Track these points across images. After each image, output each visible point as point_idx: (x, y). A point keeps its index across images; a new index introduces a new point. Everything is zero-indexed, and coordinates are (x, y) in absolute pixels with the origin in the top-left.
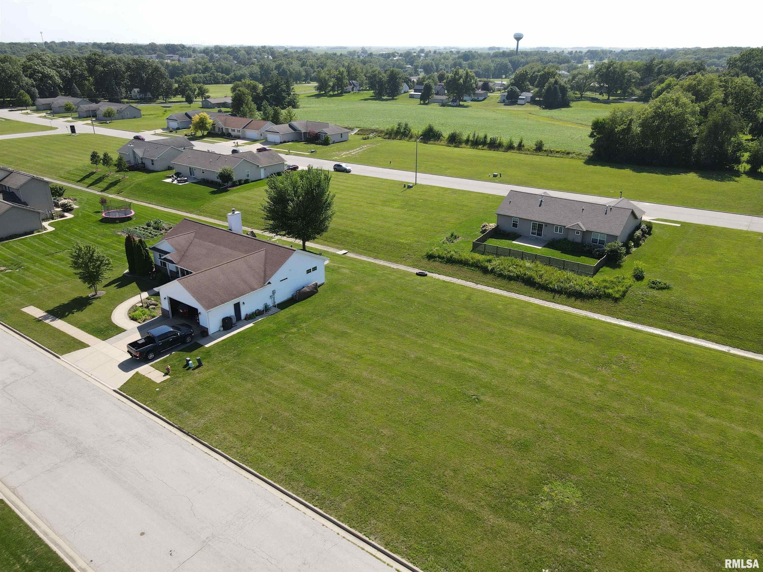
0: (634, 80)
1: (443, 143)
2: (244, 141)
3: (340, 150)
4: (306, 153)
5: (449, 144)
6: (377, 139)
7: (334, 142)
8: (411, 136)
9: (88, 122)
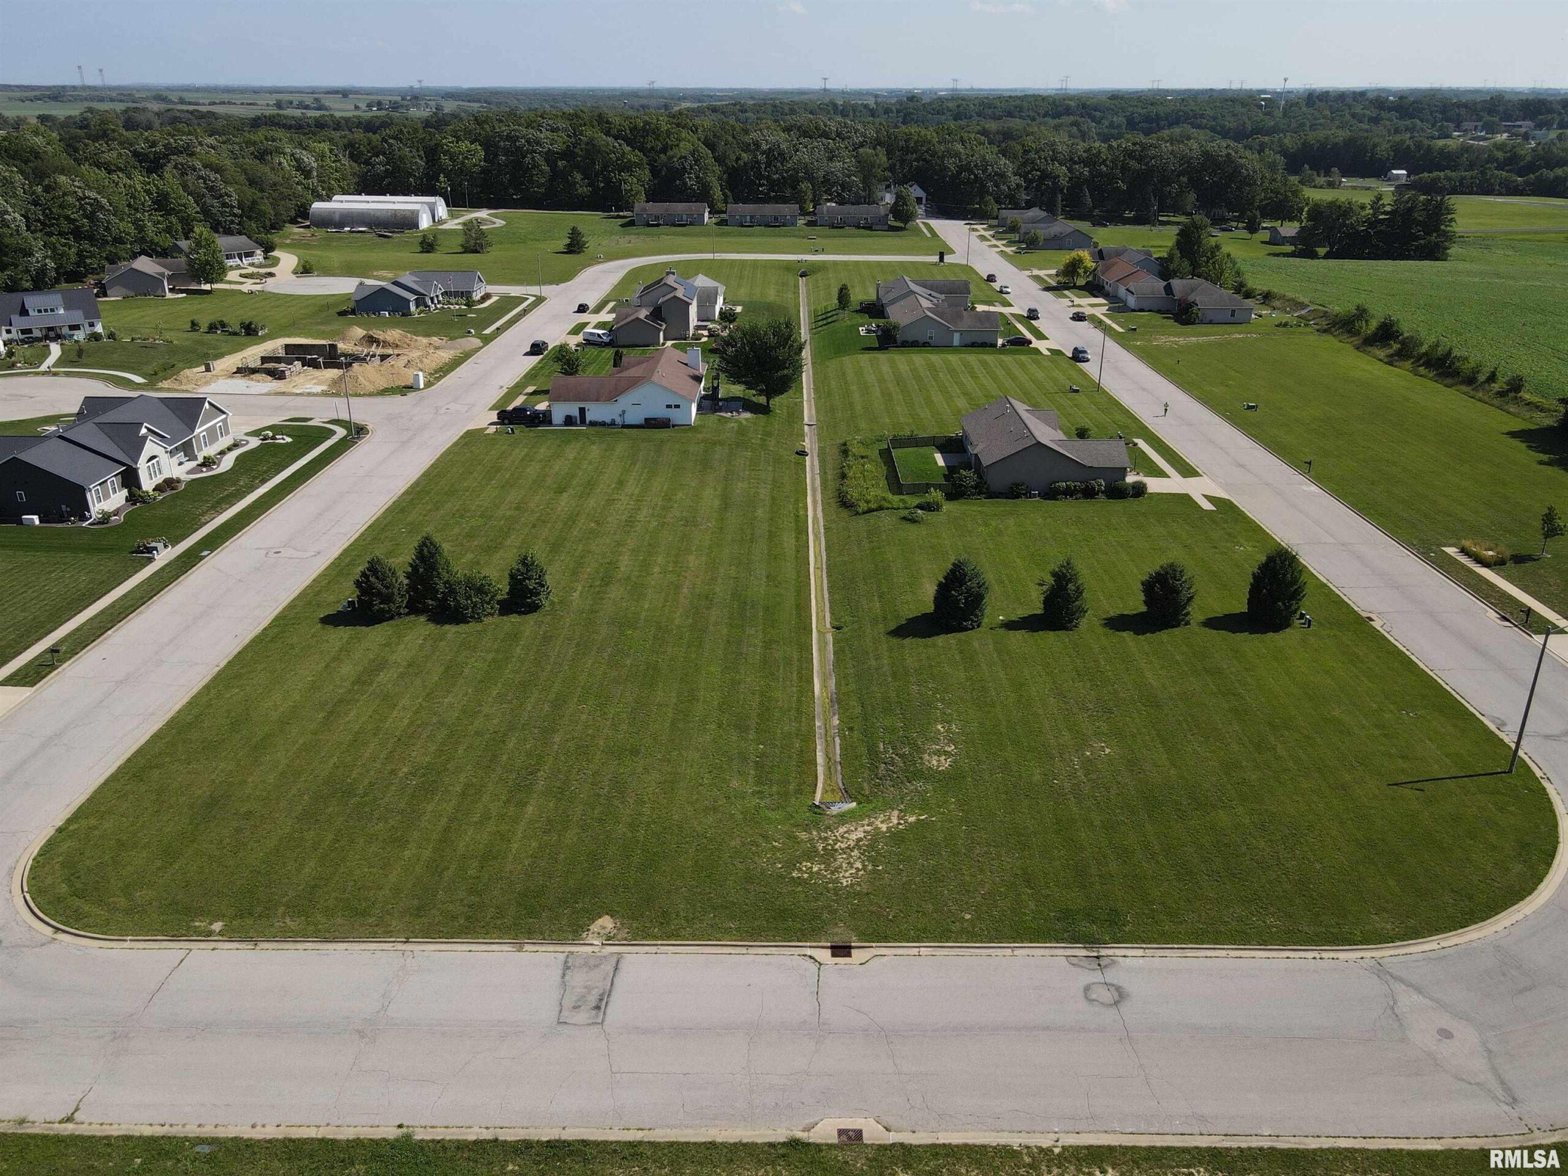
1: (1382, 353)
2: (1101, 300)
3: (1179, 335)
4: (1121, 330)
5: (1388, 356)
6: (1300, 329)
7: (1211, 323)
8: (1357, 333)
9: (1009, 250)
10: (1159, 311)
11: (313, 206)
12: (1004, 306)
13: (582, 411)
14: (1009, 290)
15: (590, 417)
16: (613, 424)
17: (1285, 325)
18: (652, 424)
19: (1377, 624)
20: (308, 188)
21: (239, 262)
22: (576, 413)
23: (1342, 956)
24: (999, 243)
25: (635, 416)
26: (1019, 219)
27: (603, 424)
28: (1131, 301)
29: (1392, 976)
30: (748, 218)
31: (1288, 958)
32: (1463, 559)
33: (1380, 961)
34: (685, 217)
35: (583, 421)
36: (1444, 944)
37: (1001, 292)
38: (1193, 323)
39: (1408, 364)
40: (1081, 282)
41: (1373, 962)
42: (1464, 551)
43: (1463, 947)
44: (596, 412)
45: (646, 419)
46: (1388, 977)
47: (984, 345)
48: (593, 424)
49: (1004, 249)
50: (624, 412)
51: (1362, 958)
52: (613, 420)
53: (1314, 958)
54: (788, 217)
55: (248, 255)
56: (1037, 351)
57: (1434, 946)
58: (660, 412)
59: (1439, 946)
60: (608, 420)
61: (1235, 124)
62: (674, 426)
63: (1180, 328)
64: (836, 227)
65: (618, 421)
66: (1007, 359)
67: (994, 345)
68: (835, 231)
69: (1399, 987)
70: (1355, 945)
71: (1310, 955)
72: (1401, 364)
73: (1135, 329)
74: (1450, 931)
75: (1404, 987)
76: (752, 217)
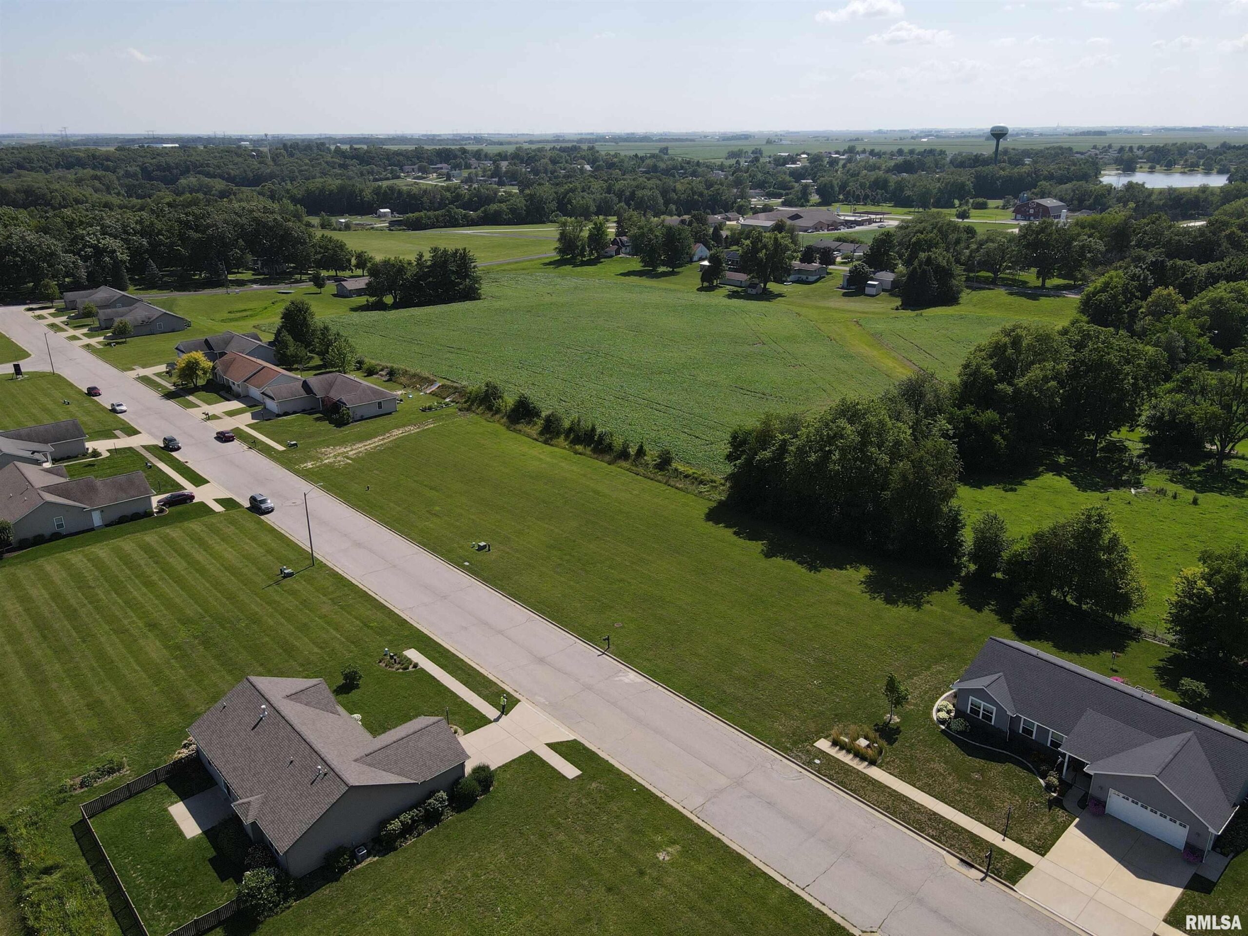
0: (1089, 255)
1: (530, 431)
2: (235, 405)
3: (343, 442)
4: (281, 448)
6: (444, 411)
9: (93, 341)
10: (303, 411)
12: (129, 435)
14: (123, 408)
17: (430, 408)
24: (78, 333)
26: (92, 304)
28: (272, 405)
32: (843, 757)
37: (114, 410)
39: (560, 442)
40: (201, 382)
47: (136, 517)
49: (86, 341)
56: (203, 508)
61: (238, 171)
63: (339, 433)
66: (174, 532)
67: (148, 514)
73: (295, 444)
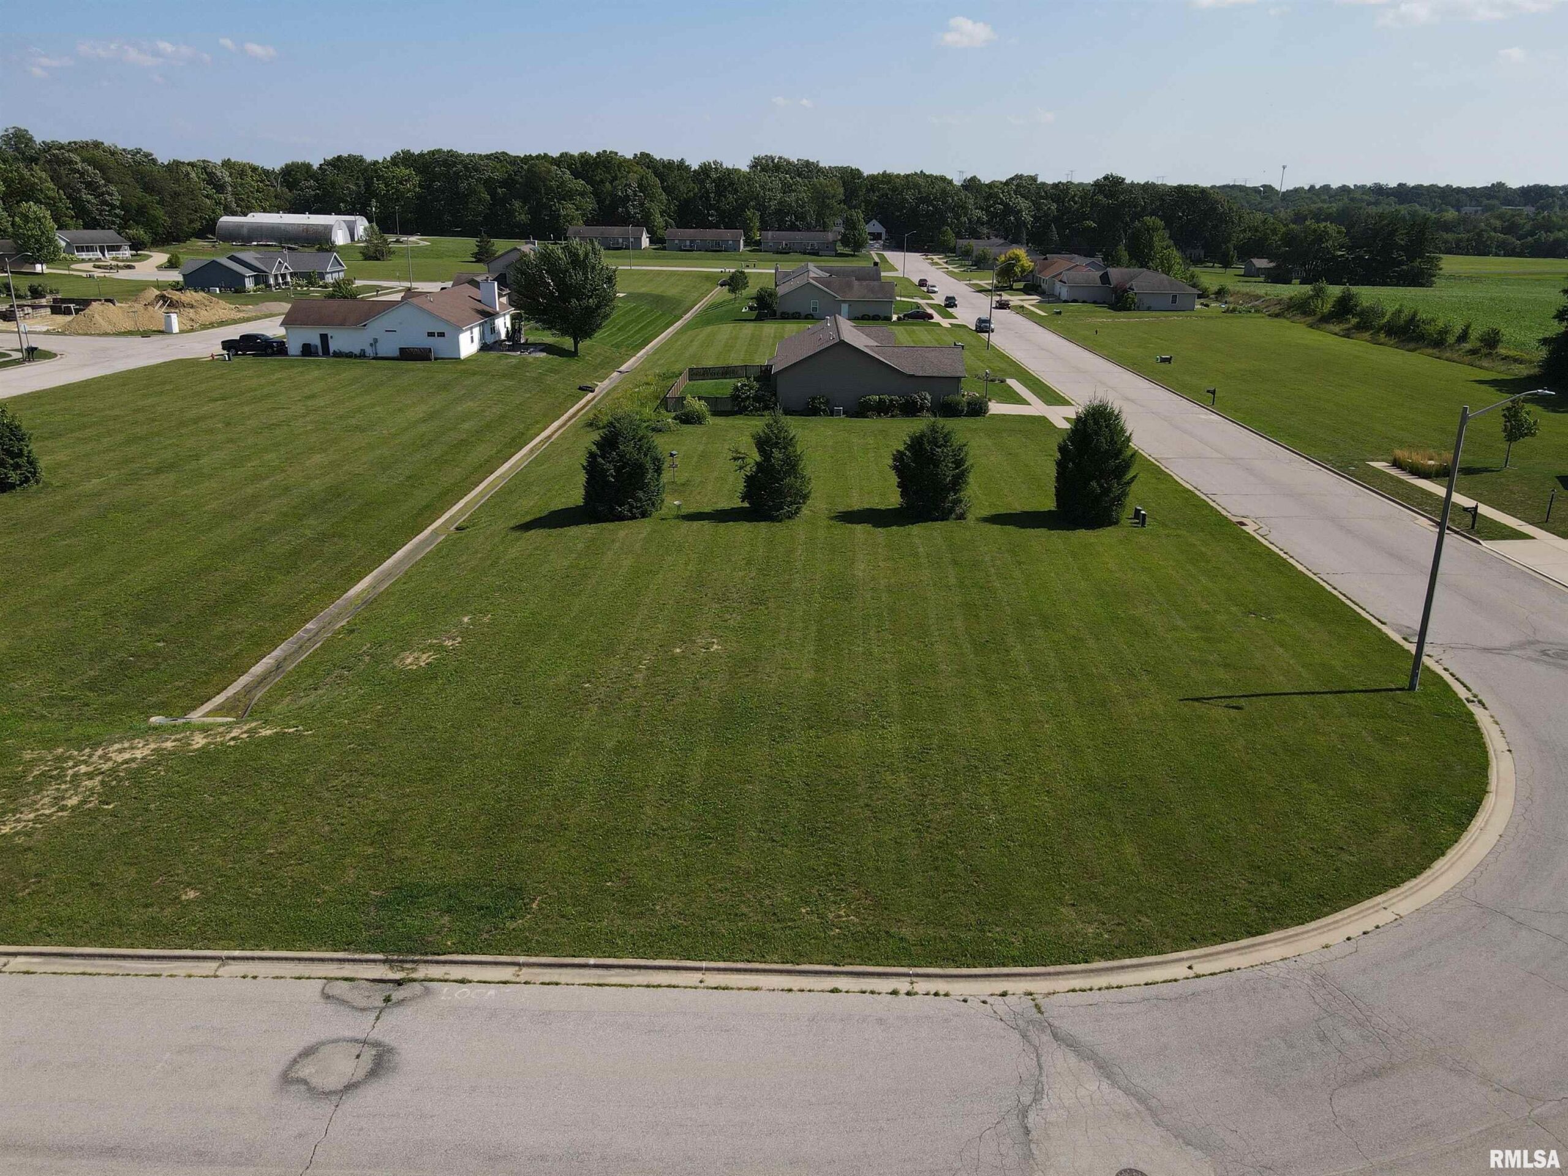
1: (1337, 329)
2: (1035, 297)
4: (1043, 314)
5: (1343, 330)
6: (1249, 315)
7: (1149, 309)
8: (1313, 313)
9: (957, 270)
10: (1095, 302)
11: (221, 220)
13: (324, 338)
14: (936, 289)
15: (333, 346)
16: (362, 355)
18: (407, 355)
19: (1249, 529)
20: (220, 204)
21: (101, 256)
22: (316, 341)
23: (959, 988)
24: (950, 266)
25: (389, 346)
27: (350, 355)
28: (1064, 292)
29: (1055, 1036)
30: (688, 243)
31: (835, 991)
32: (1395, 472)
33: (1040, 1000)
34: (620, 240)
35: (326, 351)
36: (1200, 968)
37: (928, 291)
38: (1129, 309)
39: (1367, 335)
40: (1019, 285)
41: (1028, 1002)
42: (1396, 464)
43: (1243, 975)
44: (340, 340)
45: (401, 349)
46: (1046, 1038)
48: (338, 355)
50: (376, 341)
51: (1004, 994)
52: (363, 351)
53: (895, 993)
54: (730, 242)
55: (112, 248)
56: (937, 324)
57: (1179, 971)
58: (418, 340)
59: (1191, 973)
60: (357, 351)
62: (436, 359)
63: (1113, 313)
64: (781, 253)
65: (369, 351)
66: (896, 327)
67: (888, 319)
68: (779, 256)
69: (1060, 1060)
70: (998, 965)
71: (885, 985)
72: (1358, 335)
73: (1059, 313)
74: (1224, 941)
75: (1072, 1059)
76: (692, 241)
